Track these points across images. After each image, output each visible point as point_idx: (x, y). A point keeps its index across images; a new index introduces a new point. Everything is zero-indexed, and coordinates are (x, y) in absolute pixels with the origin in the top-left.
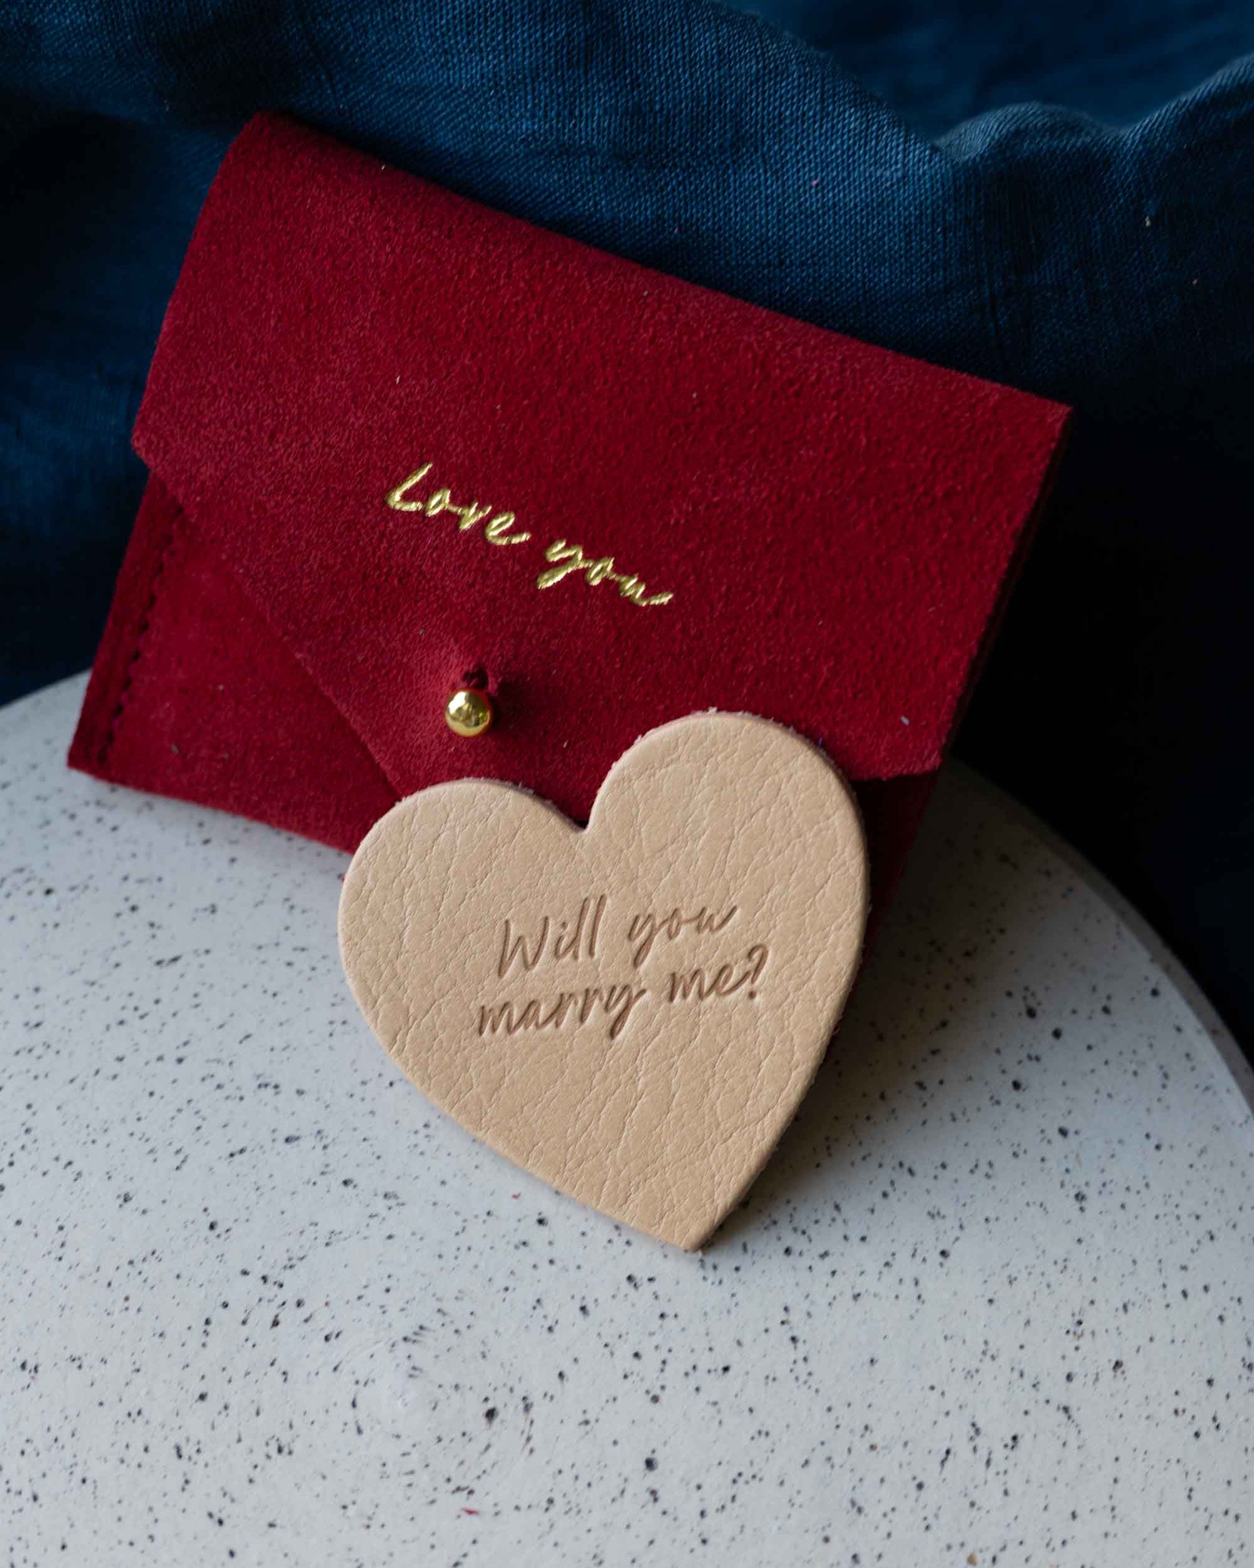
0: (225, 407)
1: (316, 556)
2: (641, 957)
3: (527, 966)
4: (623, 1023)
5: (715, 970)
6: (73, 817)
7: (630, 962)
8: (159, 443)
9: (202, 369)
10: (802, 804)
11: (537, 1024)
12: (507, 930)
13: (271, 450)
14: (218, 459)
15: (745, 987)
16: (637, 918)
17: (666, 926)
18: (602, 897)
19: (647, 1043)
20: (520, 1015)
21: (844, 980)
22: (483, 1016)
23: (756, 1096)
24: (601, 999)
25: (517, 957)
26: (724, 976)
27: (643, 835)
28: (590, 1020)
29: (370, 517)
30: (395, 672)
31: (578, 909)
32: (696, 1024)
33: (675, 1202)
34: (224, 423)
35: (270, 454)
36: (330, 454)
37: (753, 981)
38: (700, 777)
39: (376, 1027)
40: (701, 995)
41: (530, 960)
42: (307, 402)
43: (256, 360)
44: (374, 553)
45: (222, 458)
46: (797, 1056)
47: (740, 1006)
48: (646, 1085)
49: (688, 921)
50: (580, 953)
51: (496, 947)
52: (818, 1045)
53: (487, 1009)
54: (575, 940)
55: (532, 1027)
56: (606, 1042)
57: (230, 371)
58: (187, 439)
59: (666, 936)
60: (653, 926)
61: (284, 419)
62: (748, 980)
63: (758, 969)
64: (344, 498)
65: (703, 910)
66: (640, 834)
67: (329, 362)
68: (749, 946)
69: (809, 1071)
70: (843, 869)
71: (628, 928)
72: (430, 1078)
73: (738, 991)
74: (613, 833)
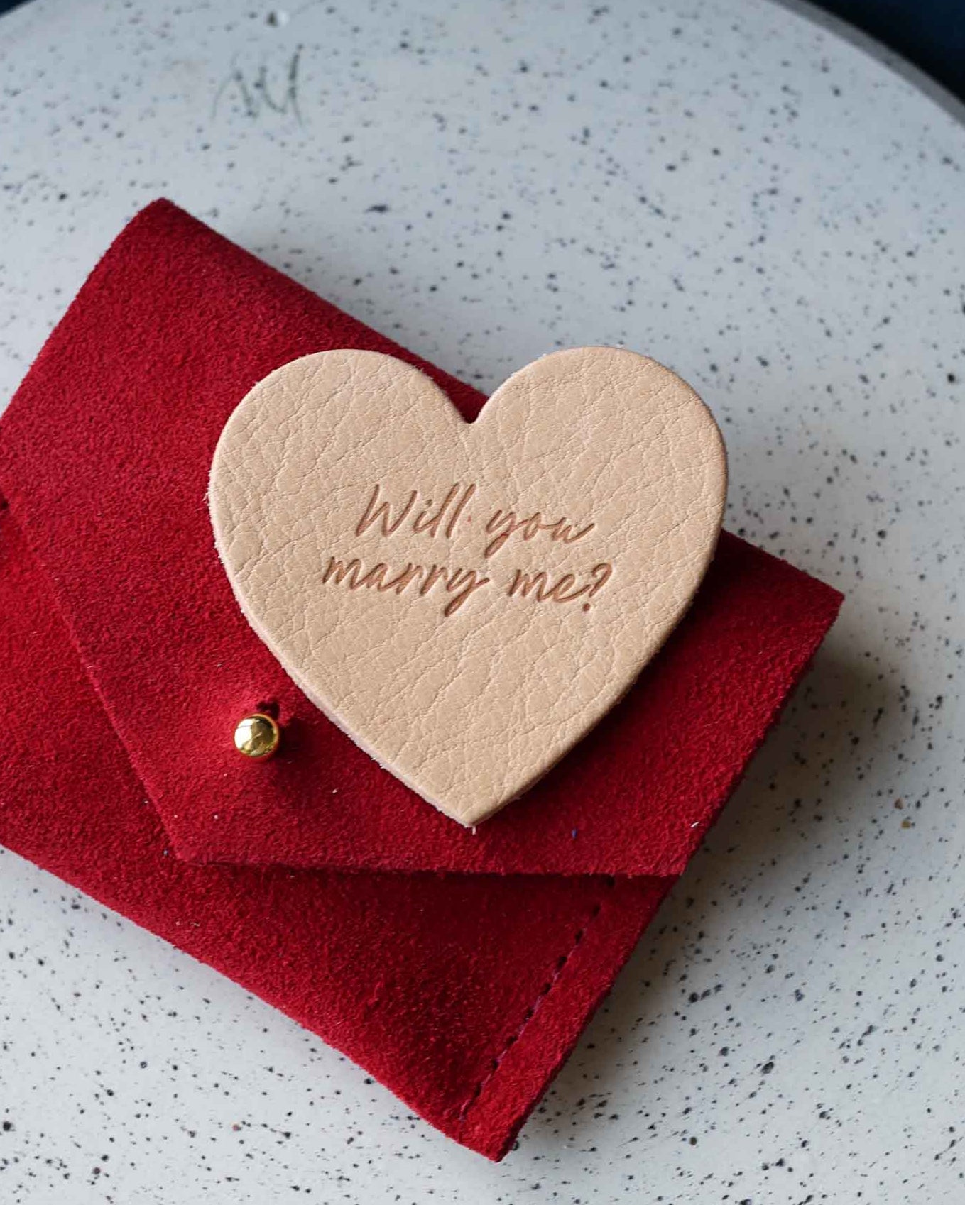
0: (81, 433)
1: (134, 578)
2: (493, 549)
3: (384, 531)
4: (460, 604)
5: (559, 576)
6: (80, 123)
7: (482, 550)
8: (8, 454)
9: (68, 395)
10: (680, 445)
11: (379, 585)
12: (376, 494)
13: (117, 476)
14: (61, 477)
15: (582, 599)
16: (500, 512)
17: (525, 526)
18: (472, 485)
19: (478, 626)
20: (365, 574)
21: (676, 613)
22: (330, 567)
23: (565, 699)
24: (445, 577)
25: (379, 519)
26: (564, 584)
27: (526, 439)
28: (430, 593)
29: (198, 552)
30: (181, 698)
31: (447, 491)
32: (528, 621)
33: (466, 776)
34: (76, 448)
35: (115, 481)
36: (173, 489)
37: (591, 595)
38: (593, 400)
39: (227, 550)
40: (539, 597)
41: (389, 526)
42: (163, 441)
43: (123, 395)
44: (192, 585)
45: (66, 476)
46: (614, 670)
47: (573, 613)
48: (466, 665)
49: (546, 527)
50: (437, 533)
51: (362, 506)
52: (635, 667)
53: (337, 560)
54: (436, 519)
55: (374, 587)
56: (439, 617)
57: (95, 402)
58: (37, 454)
59: (521, 536)
60: (512, 522)
61: (137, 452)
62: (587, 593)
63: (598, 585)
64: (177, 531)
65: (563, 519)
66: (524, 436)
67: (194, 408)
68: (597, 562)
69: (621, 687)
70: (702, 512)
71: (489, 519)
72: (265, 610)
73: (575, 600)
74: (499, 431)
